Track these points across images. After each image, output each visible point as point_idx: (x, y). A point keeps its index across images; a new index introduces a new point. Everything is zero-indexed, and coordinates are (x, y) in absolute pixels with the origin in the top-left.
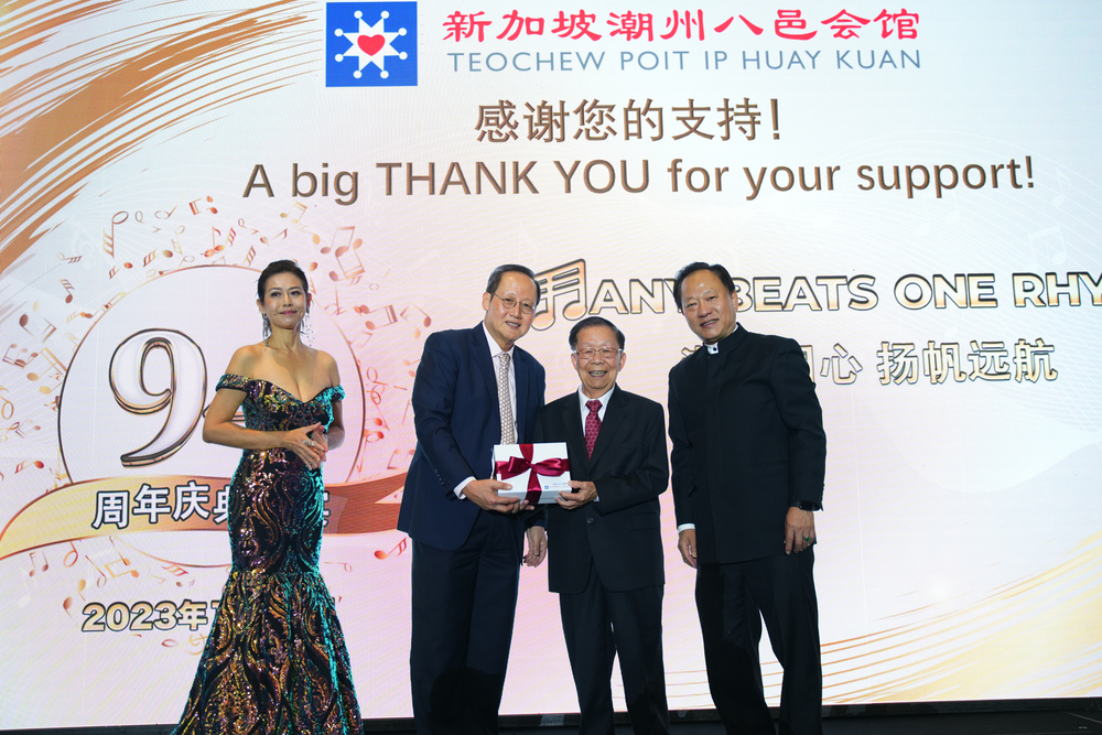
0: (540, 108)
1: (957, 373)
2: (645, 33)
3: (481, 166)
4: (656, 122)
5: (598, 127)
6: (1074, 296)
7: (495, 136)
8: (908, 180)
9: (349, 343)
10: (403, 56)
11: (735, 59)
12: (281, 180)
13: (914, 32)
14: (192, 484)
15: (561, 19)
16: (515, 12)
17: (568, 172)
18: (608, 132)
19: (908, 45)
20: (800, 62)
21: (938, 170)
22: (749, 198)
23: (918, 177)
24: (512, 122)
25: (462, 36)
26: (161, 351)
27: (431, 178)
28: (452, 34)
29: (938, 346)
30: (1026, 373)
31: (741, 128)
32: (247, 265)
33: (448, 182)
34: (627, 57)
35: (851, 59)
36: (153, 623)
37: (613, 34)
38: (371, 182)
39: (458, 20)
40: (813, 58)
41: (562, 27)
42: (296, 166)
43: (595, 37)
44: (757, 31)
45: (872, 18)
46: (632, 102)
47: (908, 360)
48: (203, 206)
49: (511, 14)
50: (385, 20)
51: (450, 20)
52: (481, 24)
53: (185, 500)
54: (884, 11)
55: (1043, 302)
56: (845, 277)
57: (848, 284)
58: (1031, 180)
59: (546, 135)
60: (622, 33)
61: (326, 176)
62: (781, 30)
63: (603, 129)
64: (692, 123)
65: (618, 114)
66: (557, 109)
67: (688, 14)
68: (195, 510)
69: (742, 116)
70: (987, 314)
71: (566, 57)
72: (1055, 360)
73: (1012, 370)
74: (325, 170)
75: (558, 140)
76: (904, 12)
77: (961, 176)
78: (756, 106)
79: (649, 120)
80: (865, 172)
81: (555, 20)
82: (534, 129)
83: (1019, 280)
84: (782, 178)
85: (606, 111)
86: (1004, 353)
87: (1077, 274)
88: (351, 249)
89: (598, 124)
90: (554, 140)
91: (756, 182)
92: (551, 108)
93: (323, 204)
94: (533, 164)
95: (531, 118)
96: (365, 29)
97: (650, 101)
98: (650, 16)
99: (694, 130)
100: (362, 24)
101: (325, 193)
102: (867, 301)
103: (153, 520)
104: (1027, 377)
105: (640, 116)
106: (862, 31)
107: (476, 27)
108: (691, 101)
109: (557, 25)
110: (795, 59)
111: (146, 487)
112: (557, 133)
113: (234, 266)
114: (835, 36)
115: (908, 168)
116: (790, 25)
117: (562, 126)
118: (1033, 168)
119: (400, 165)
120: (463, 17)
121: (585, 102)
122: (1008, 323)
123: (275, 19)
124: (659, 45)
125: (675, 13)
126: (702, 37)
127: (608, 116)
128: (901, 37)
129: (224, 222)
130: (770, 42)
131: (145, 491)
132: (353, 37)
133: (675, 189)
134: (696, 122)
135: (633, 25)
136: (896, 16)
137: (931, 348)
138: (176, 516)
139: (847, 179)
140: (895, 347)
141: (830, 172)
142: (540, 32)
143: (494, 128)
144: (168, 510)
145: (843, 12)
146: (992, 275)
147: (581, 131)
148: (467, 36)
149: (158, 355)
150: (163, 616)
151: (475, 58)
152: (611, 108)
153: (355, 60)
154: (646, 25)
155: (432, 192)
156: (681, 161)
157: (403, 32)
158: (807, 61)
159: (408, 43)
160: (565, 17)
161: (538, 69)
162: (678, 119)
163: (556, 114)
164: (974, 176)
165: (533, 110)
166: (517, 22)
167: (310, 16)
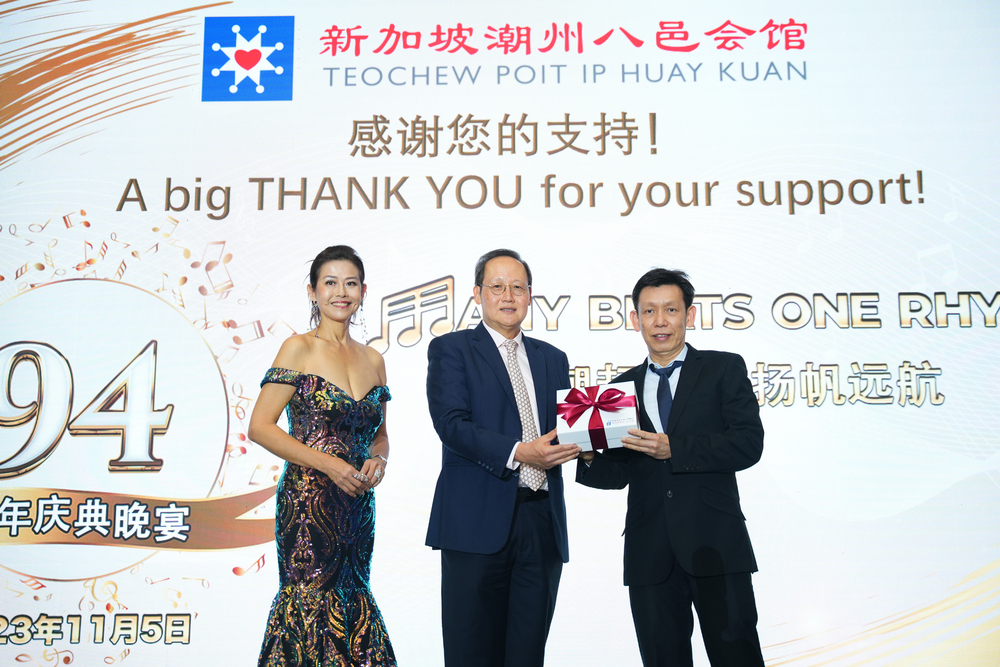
0: (414, 123)
1: (836, 396)
2: (523, 47)
3: (352, 181)
4: (531, 137)
5: (472, 142)
6: (965, 316)
7: (368, 151)
8: (790, 196)
9: (216, 358)
10: (279, 70)
11: (614, 72)
12: (154, 194)
13: (802, 42)
14: (54, 497)
15: (439, 33)
16: (392, 26)
17: (439, 187)
18: (481, 147)
19: (795, 56)
20: (681, 74)
21: (822, 185)
22: (623, 215)
23: (801, 193)
24: (385, 137)
25: (338, 50)
26: (30, 364)
27: (303, 194)
28: (328, 48)
29: (816, 367)
30: (911, 397)
31: (617, 143)
32: (117, 278)
33: (319, 197)
34: (504, 71)
35: (735, 71)
36: (7, 637)
37: (490, 47)
38: (244, 196)
39: (335, 34)
40: (695, 71)
41: (439, 41)
42: (169, 180)
43: (472, 51)
44: (638, 43)
45: (757, 28)
46: (507, 116)
47: (784, 382)
48: (76, 220)
49: (388, 28)
50: (262, 34)
51: (327, 35)
52: (358, 39)
53: (47, 513)
54: (771, 21)
55: (930, 323)
56: (720, 296)
57: (723, 302)
58: (921, 196)
59: (420, 150)
60: (499, 46)
61: (198, 190)
62: (663, 43)
63: (476, 144)
64: (568, 138)
65: (492, 129)
66: (430, 124)
67: (567, 27)
68: (55, 523)
69: (619, 131)
70: (870, 334)
71: (441, 71)
72: (941, 384)
73: (896, 394)
74: (198, 185)
75: (431, 156)
76: (792, 22)
77: (847, 192)
78: (633, 120)
79: (523, 135)
80: (745, 187)
81: (432, 34)
82: (407, 145)
83: (905, 299)
84: (659, 194)
85: (480, 126)
86: (887, 376)
87: (969, 294)
88: (221, 263)
89: (472, 139)
90: (427, 155)
91: (631, 198)
92: (424, 123)
93: (195, 219)
94: (404, 179)
95: (404, 133)
96: (242, 44)
97: (525, 116)
98: (528, 29)
99: (569, 145)
100: (240, 39)
101: (198, 208)
102: (742, 321)
103: (14, 532)
104: (912, 401)
105: (515, 131)
106: (746, 42)
107: (353, 41)
108: (567, 116)
109: (434, 39)
110: (676, 72)
111: (8, 500)
112: (430, 148)
113: (105, 280)
114: (719, 47)
115: (791, 183)
116: (672, 36)
117: (435, 141)
118: (924, 183)
119: (272, 180)
120: (340, 32)
121: (460, 117)
122: (892, 344)
123: (153, 33)
124: (537, 59)
125: (554, 26)
126: (580, 50)
127: (482, 130)
128: (788, 47)
129: (96, 235)
130: (650, 53)
131: (7, 503)
132: (230, 52)
133: (548, 204)
134: (571, 136)
135: (512, 39)
136: (783, 26)
137: (809, 369)
138: (37, 529)
139: (727, 195)
140: (771, 368)
141: (709, 188)
142: (417, 46)
143: (368, 143)
144: (29, 523)
145: (728, 23)
146: (877, 294)
147: (454, 146)
148: (344, 50)
149: (26, 367)
150: (19, 630)
151: (350, 73)
152: (485, 123)
153: (232, 74)
154: (524, 39)
155: (304, 207)
156: (554, 176)
157: (280, 46)
158: (688, 73)
159: (284, 58)
160: (442, 31)
161: (413, 83)
162: (554, 133)
163: (430, 129)
164: (861, 192)
165: (407, 125)
166: (394, 36)
167: (188, 30)
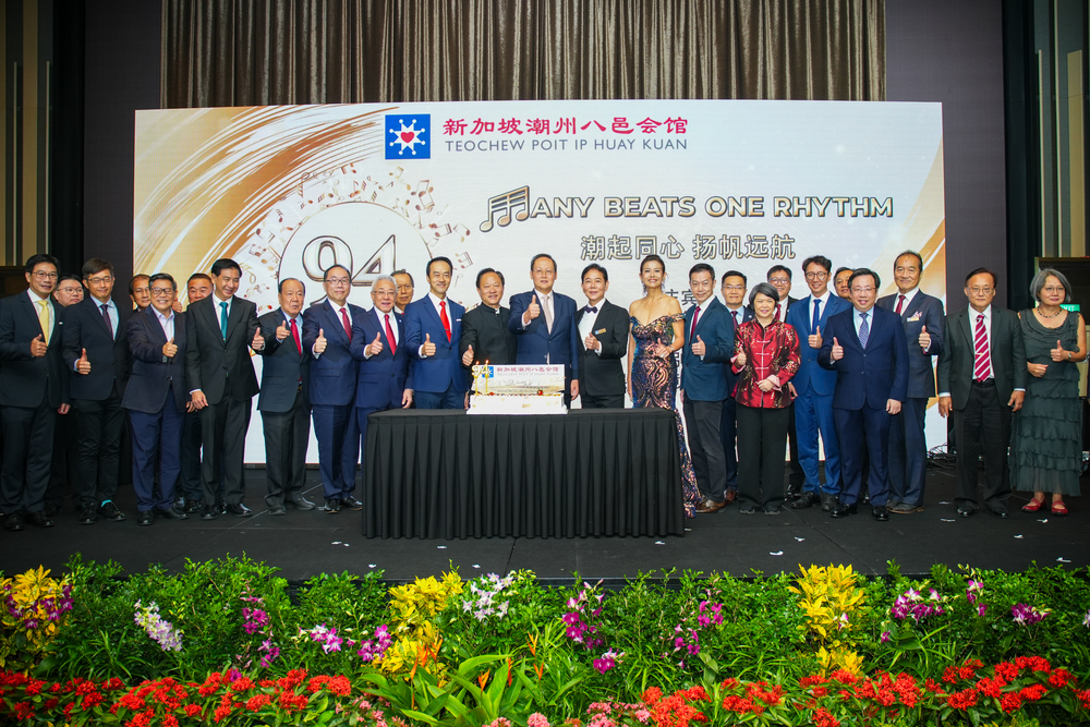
2: (545, 130)
9: (427, 244)
10: (423, 143)
11: (591, 144)
13: (684, 130)
15: (503, 123)
19: (681, 137)
20: (624, 145)
25: (453, 132)
28: (448, 131)
32: (371, 201)
34: (536, 143)
35: (651, 144)
37: (529, 131)
39: (451, 124)
40: (631, 144)
41: (503, 127)
43: (520, 133)
44: (603, 129)
45: (663, 122)
49: (478, 122)
50: (414, 124)
51: (447, 124)
52: (463, 126)
54: (669, 118)
60: (534, 129)
62: (616, 128)
67: (567, 120)
71: (505, 143)
76: (680, 119)
81: (500, 124)
96: (405, 129)
98: (548, 122)
100: (403, 126)
106: (657, 129)
107: (460, 127)
109: (501, 126)
110: (622, 144)
113: (365, 202)
114: (643, 132)
116: (620, 126)
120: (453, 123)
123: (360, 124)
124: (552, 137)
125: (561, 119)
126: (574, 132)
128: (677, 132)
130: (609, 135)
132: (398, 133)
135: (539, 126)
136: (675, 121)
137: (724, 239)
142: (492, 130)
145: (647, 118)
148: (456, 132)
151: (459, 144)
154: (546, 126)
157: (423, 130)
158: (628, 145)
159: (426, 137)
160: (505, 123)
161: (490, 149)
166: (480, 125)
167: (377, 122)
